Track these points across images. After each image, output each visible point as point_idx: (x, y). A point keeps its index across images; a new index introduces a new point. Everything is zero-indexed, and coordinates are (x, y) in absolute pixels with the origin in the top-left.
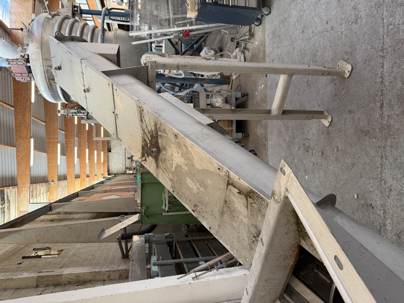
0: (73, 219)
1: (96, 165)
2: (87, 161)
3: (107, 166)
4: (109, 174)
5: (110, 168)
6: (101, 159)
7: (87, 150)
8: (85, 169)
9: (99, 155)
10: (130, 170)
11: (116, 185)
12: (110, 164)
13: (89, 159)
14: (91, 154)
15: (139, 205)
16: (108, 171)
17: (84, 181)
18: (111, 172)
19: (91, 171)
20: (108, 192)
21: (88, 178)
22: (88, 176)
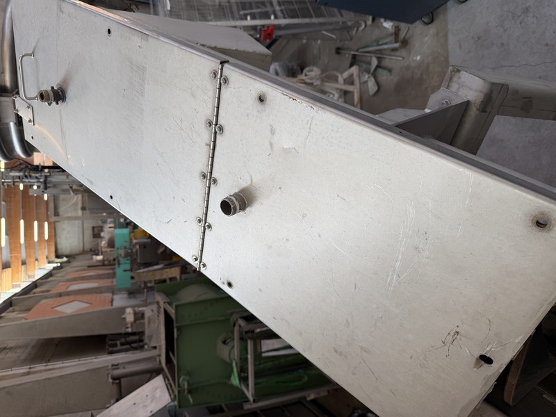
0: (5, 349)
1: (36, 244)
2: (22, 240)
3: (53, 244)
4: (58, 256)
5: (59, 247)
6: (43, 233)
7: (22, 222)
8: (19, 252)
9: (41, 228)
10: (97, 255)
11: (75, 280)
12: (58, 240)
13: (25, 235)
14: (29, 228)
15: (129, 325)
16: (56, 251)
17: (18, 272)
18: (60, 252)
19: (28, 255)
20: (65, 295)
21: (23, 267)
22: (24, 263)
